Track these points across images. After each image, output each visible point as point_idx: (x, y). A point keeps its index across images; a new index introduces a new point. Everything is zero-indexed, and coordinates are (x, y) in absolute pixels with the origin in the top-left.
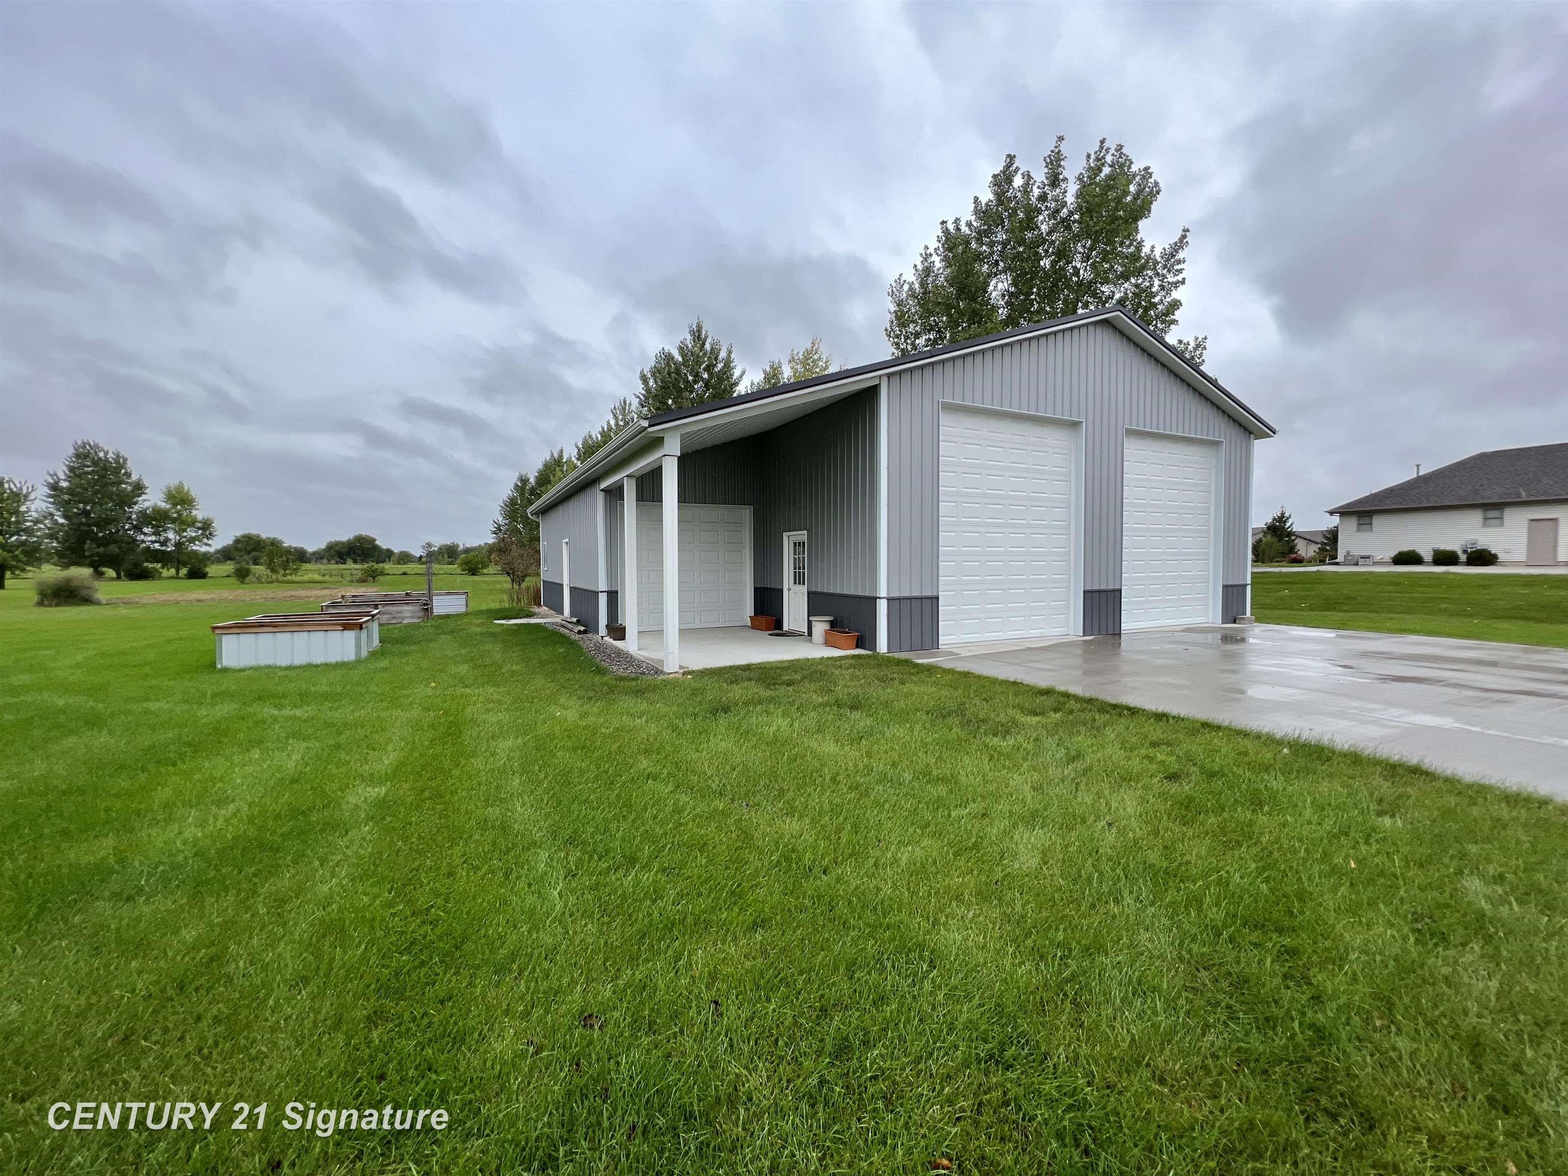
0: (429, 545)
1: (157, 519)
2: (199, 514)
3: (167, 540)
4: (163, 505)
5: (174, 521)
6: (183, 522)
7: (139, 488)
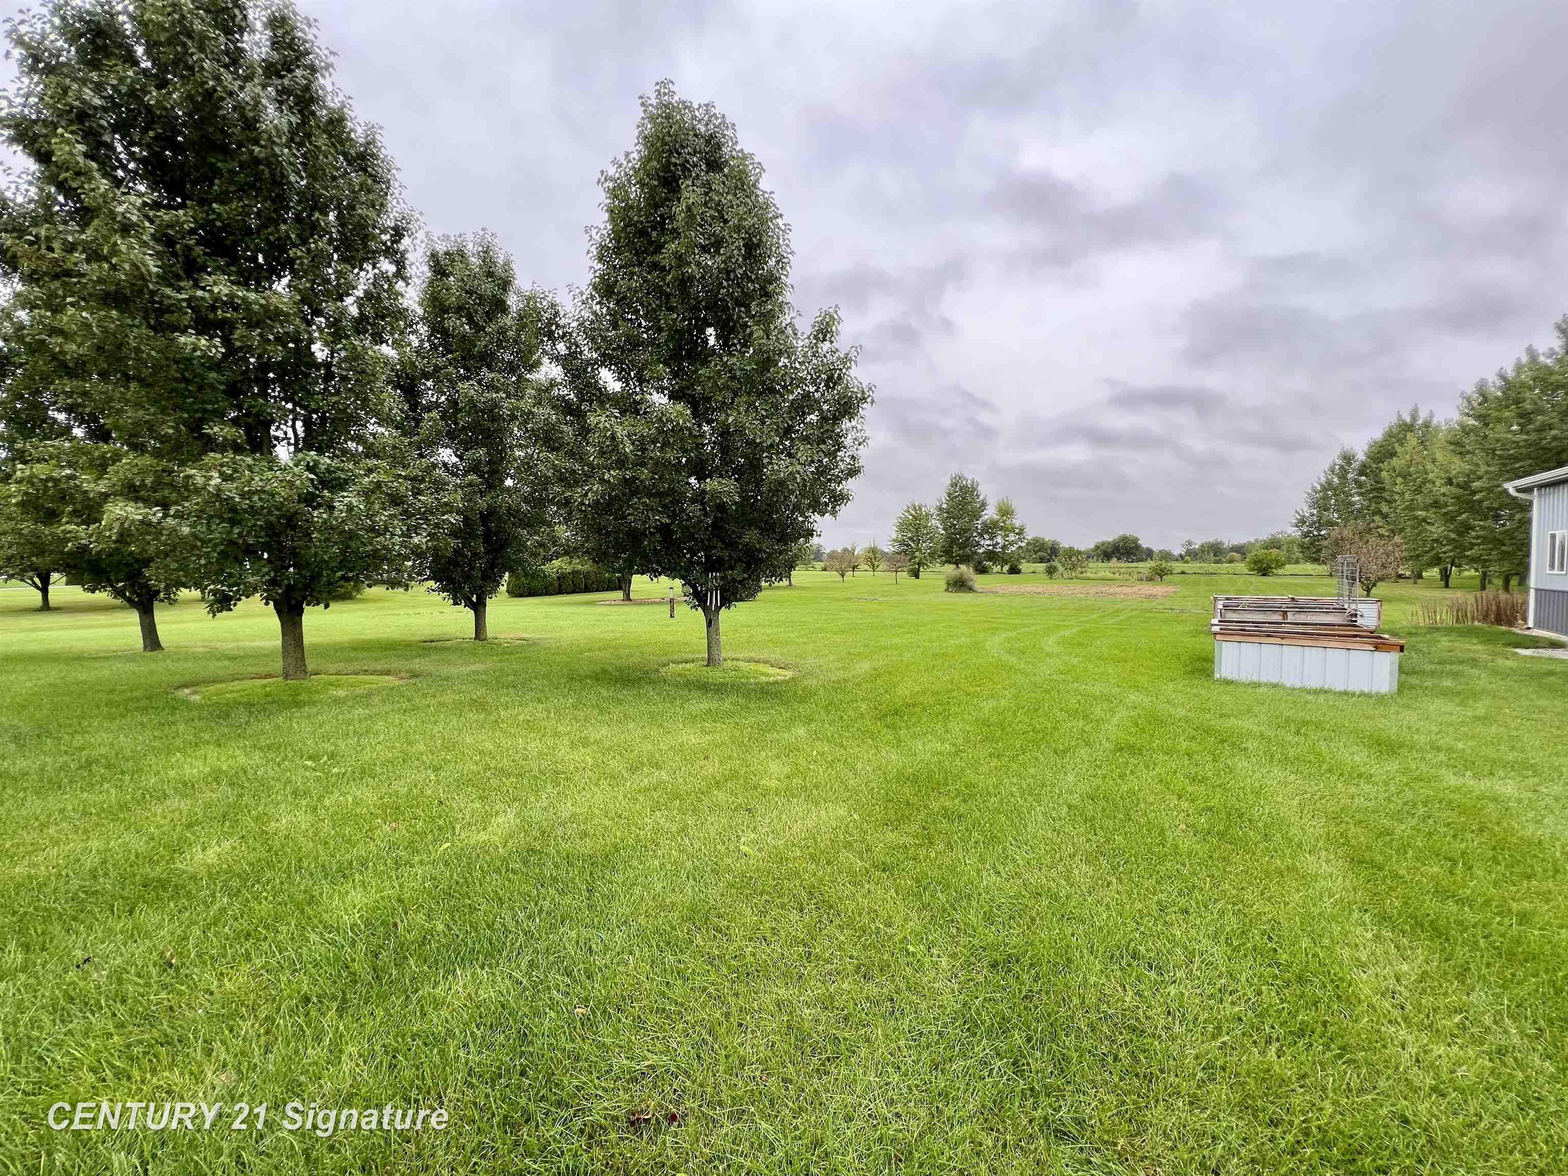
0: (1190, 543)
1: (990, 529)
2: (1017, 523)
3: (997, 543)
4: (996, 517)
5: (1002, 529)
6: (1007, 529)
7: (984, 505)
